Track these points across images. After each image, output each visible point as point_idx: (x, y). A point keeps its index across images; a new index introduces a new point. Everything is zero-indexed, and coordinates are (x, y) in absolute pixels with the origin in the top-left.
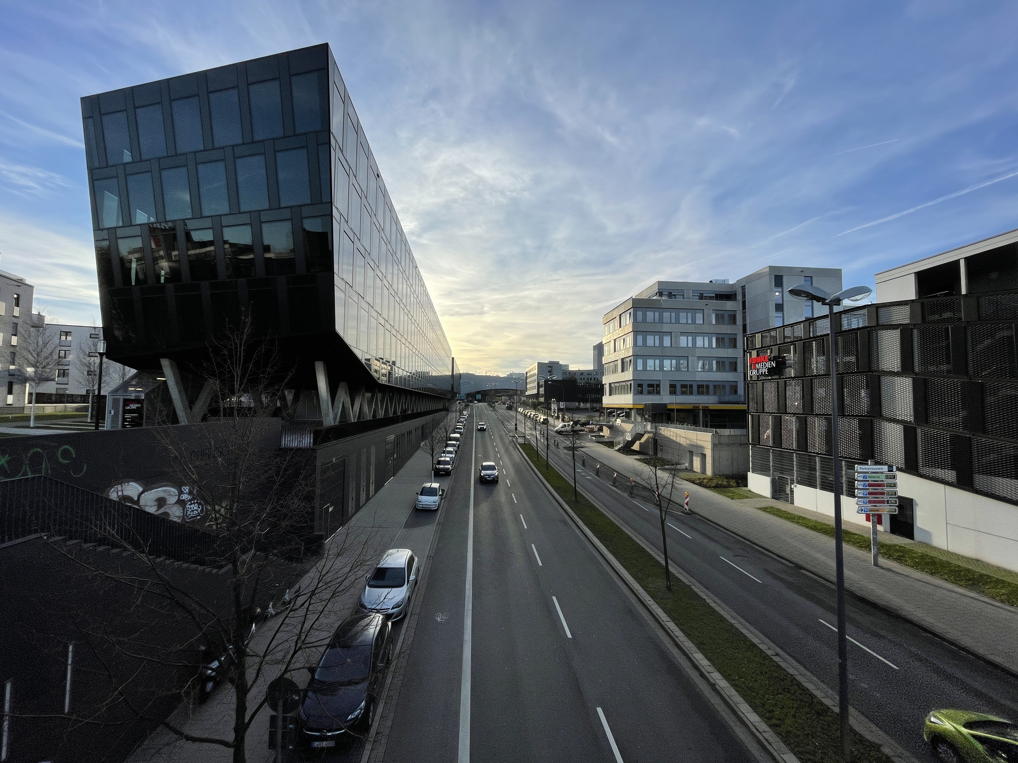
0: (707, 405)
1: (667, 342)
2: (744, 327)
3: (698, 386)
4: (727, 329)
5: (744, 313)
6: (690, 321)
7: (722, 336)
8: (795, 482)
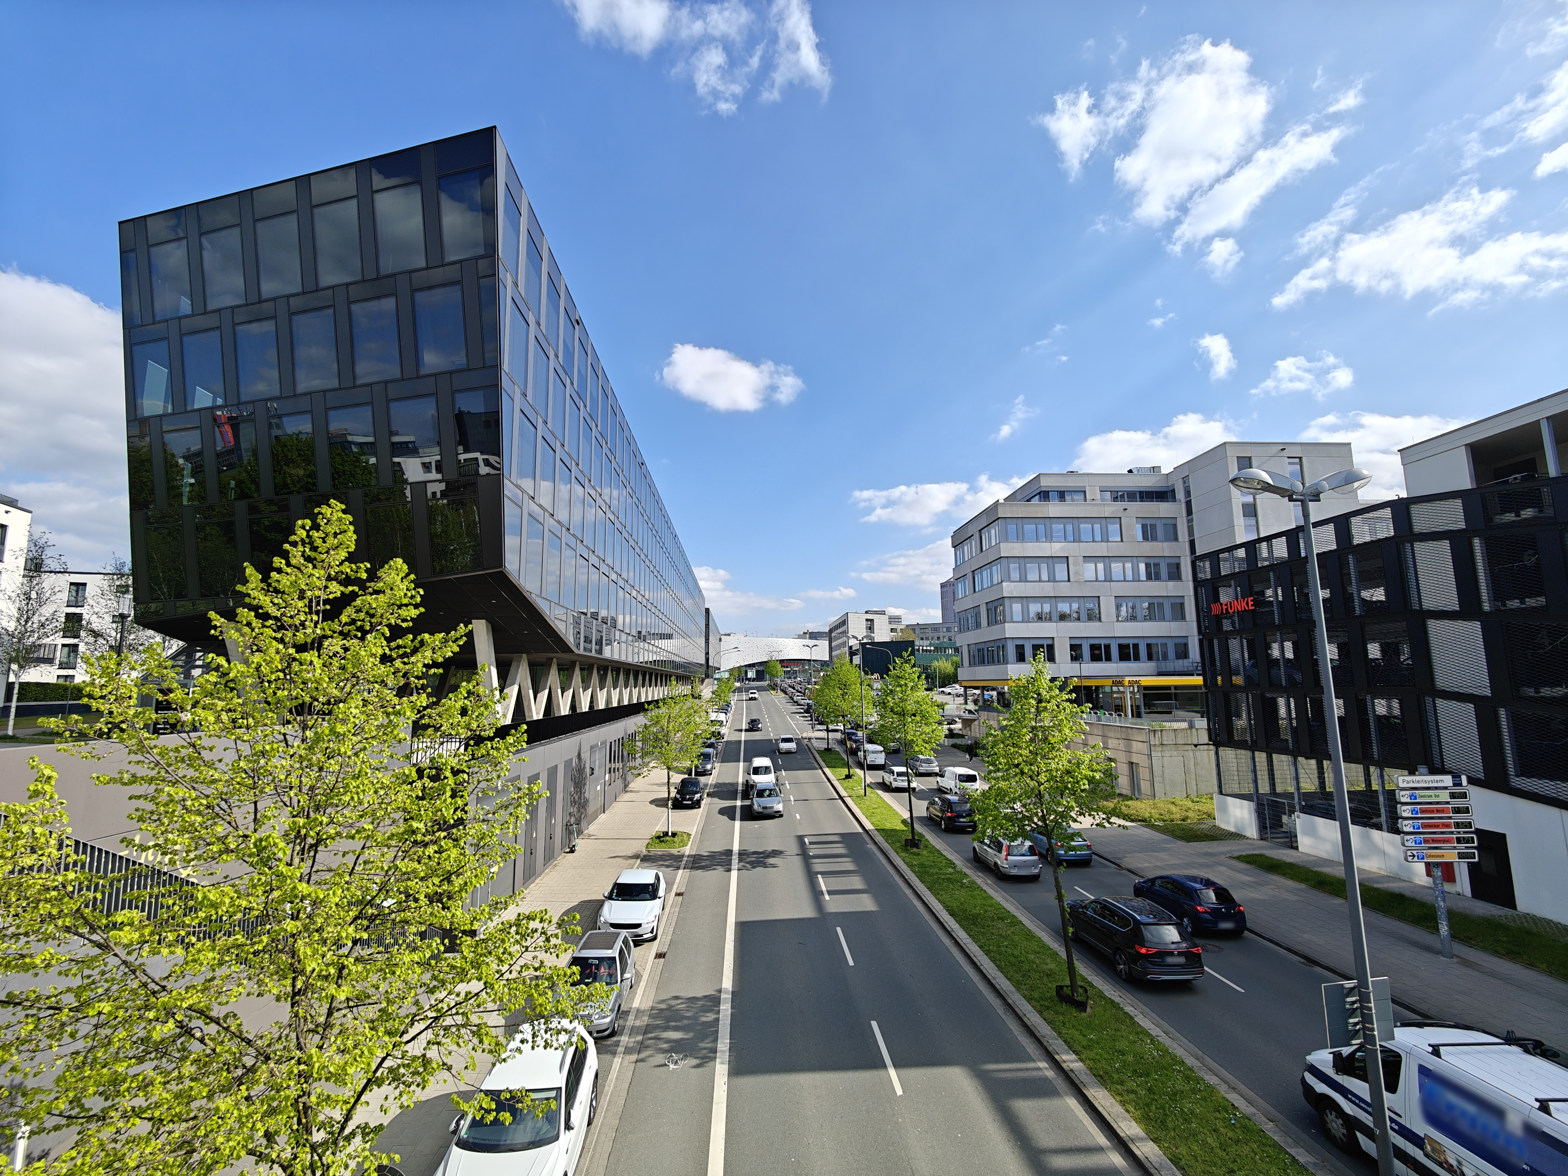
0: (1138, 679)
1: (1060, 571)
2: (1192, 543)
3: (1120, 646)
4: (1161, 549)
5: (1190, 521)
6: (1098, 537)
7: (1157, 561)
8: (1297, 808)
